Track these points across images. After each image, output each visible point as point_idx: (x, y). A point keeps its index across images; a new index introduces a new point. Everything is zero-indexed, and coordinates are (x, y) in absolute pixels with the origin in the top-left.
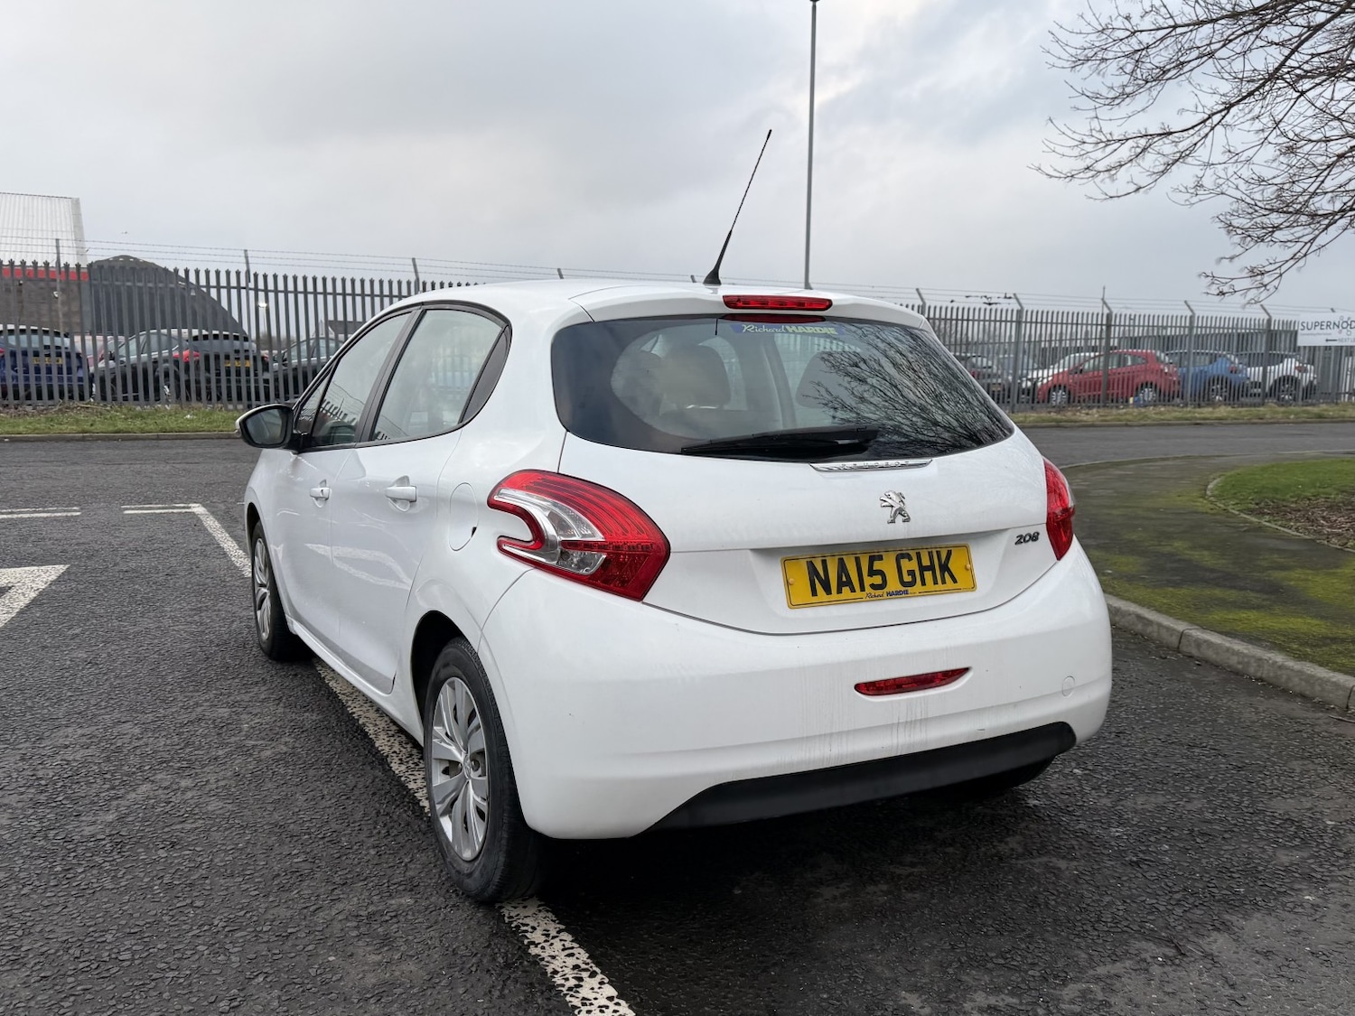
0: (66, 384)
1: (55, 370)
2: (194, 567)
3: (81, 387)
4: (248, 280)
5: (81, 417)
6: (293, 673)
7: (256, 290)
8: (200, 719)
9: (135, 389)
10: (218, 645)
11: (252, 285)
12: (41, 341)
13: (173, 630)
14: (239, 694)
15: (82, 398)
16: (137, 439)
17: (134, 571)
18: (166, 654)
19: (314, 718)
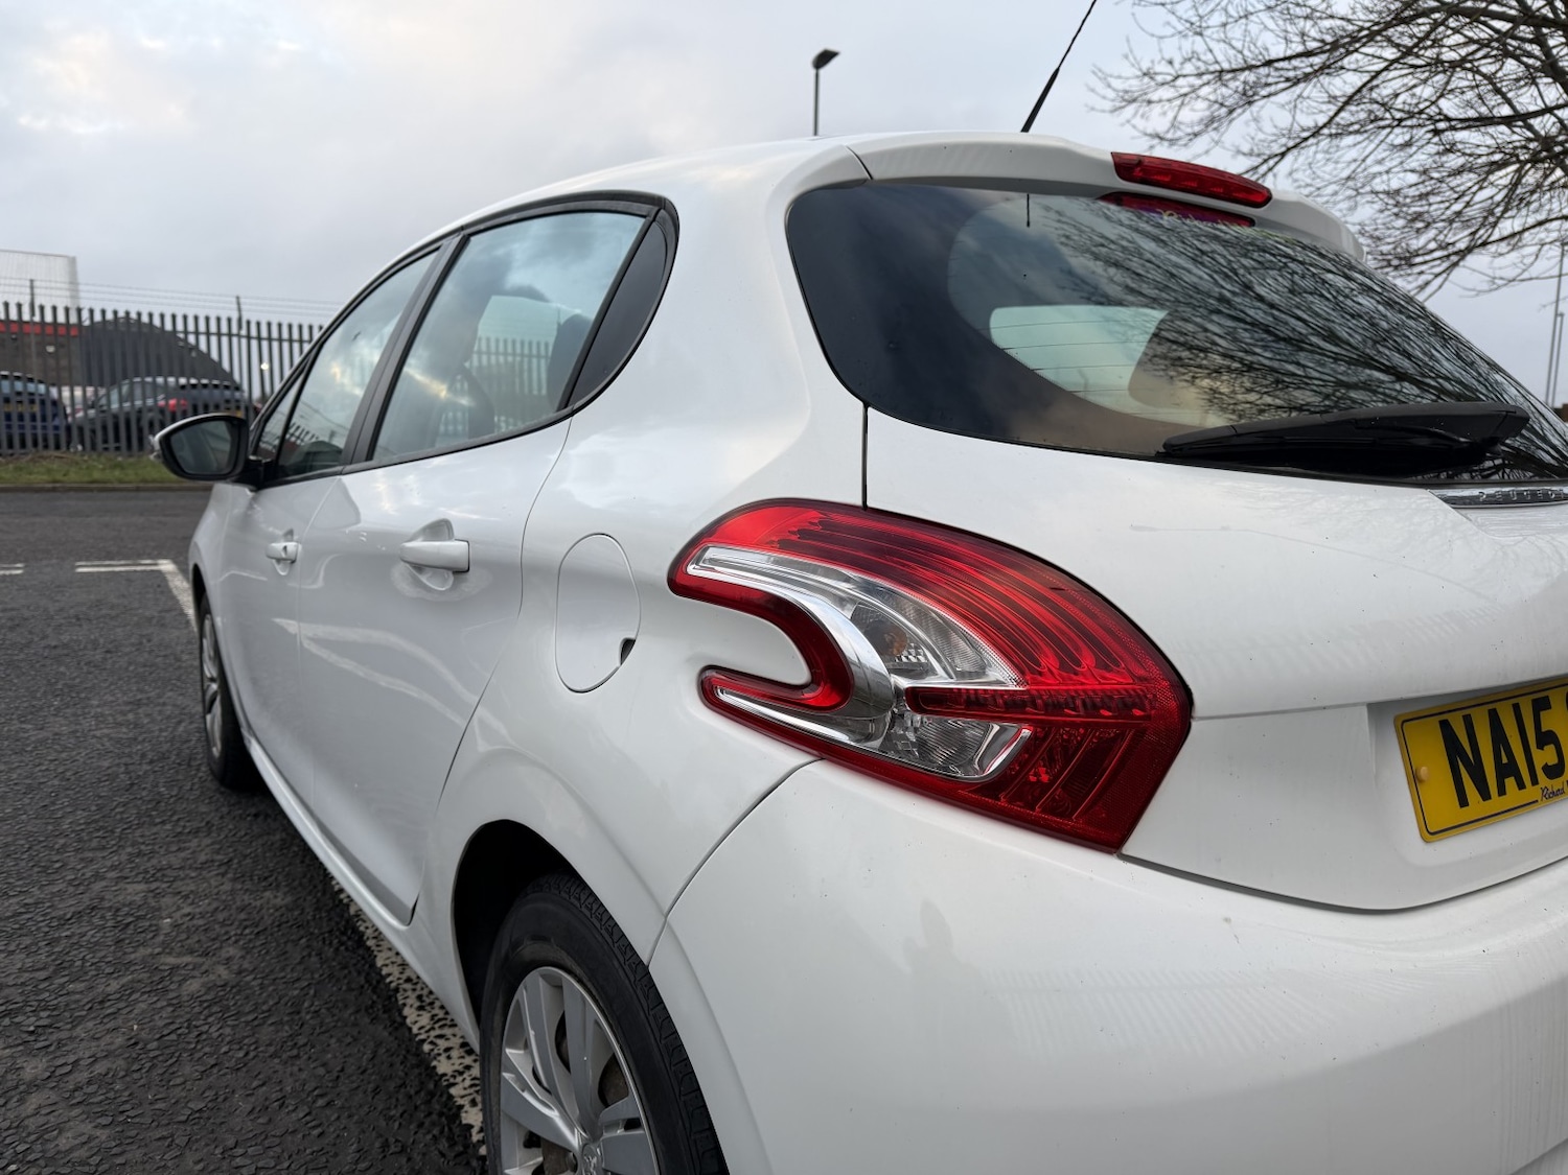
0: (39, 432)
1: (27, 417)
2: (145, 641)
3: (57, 437)
4: (240, 327)
5: (55, 466)
6: (253, 811)
7: (249, 337)
8: (93, 909)
9: (117, 439)
10: (151, 762)
11: (244, 332)
12: (12, 386)
13: (94, 737)
14: (168, 852)
15: (58, 447)
16: (114, 490)
17: (65, 646)
18: (73, 778)
19: (279, 902)
